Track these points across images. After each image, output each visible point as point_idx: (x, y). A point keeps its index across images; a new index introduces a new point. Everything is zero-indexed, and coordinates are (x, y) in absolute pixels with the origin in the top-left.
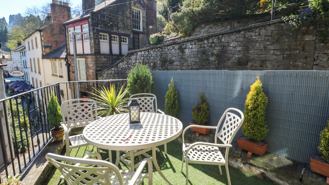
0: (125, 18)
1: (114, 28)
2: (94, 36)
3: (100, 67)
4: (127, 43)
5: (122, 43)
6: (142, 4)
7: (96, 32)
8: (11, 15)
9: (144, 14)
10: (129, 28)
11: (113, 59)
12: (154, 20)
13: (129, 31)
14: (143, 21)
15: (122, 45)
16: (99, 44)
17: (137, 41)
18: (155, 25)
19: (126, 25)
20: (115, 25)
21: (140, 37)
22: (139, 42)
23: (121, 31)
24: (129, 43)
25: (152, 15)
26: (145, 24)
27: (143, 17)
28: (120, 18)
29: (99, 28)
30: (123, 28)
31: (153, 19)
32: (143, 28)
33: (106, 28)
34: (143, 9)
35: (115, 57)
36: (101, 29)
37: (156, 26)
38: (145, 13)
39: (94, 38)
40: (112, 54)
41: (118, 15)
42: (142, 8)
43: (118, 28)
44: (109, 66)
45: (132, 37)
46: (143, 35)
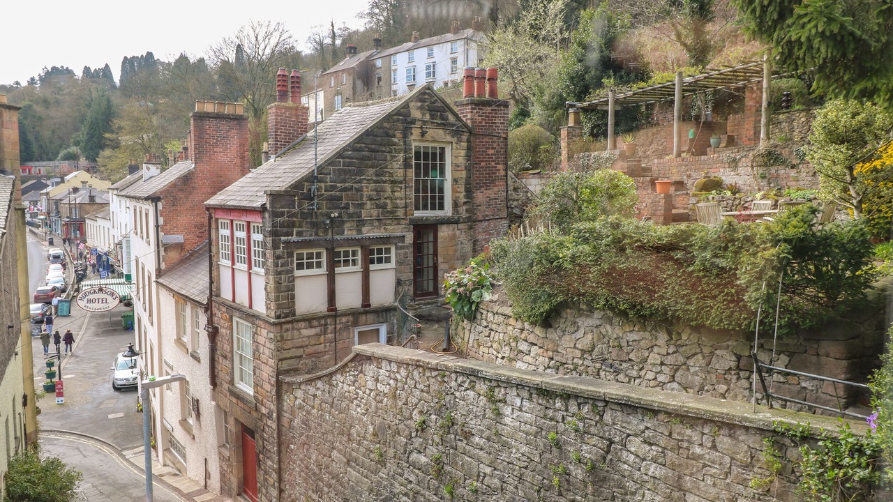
0: (388, 187)
1: (347, 225)
2: (276, 265)
3: (291, 358)
4: (392, 264)
5: (372, 267)
6: (453, 125)
7: (283, 252)
8: (125, 57)
9: (456, 157)
10: (400, 213)
11: (338, 327)
12: (501, 167)
13: (398, 224)
14: (455, 181)
15: (372, 275)
16: (291, 289)
17: (431, 251)
18: (502, 183)
19: (389, 207)
20: (350, 215)
21: (440, 234)
22: (435, 254)
23: (369, 232)
24: (399, 263)
25: (491, 152)
26: (462, 188)
27: (456, 167)
28: (368, 189)
29: (294, 238)
30: (379, 220)
31: (493, 164)
32: (456, 205)
33: (317, 234)
34: (454, 140)
35: (344, 320)
36: (300, 239)
37: (507, 185)
38: (463, 153)
39: (277, 270)
40: (335, 310)
41: (360, 182)
42: (453, 137)
43: (361, 223)
44: (323, 350)
45: (412, 242)
46: (452, 226)
